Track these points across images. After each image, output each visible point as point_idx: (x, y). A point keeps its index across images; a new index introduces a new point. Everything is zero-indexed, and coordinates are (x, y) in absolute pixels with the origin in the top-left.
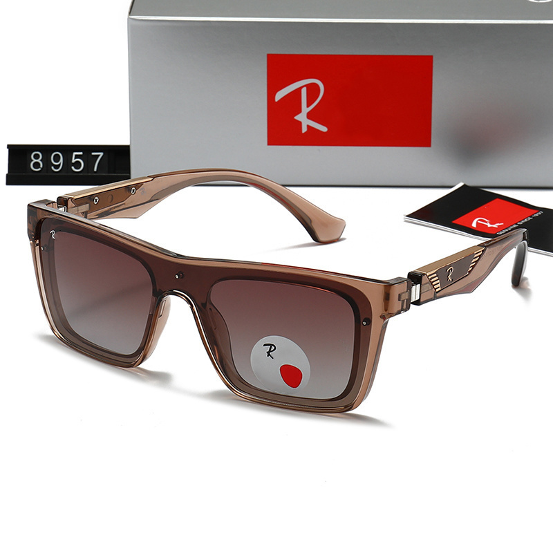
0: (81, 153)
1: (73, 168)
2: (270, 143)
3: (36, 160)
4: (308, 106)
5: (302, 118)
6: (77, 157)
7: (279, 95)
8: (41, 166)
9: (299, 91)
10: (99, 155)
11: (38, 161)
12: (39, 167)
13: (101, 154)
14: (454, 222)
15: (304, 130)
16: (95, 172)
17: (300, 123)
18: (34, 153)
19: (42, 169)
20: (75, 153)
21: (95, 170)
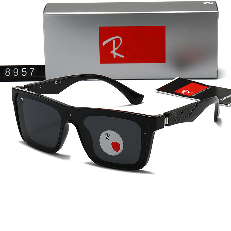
0: (26, 69)
1: (22, 74)
2: (101, 63)
3: (7, 72)
4: (116, 47)
5: (114, 52)
6: (24, 70)
7: (104, 43)
8: (10, 74)
9: (112, 41)
10: (33, 69)
11: (8, 72)
12: (9, 74)
13: (34, 69)
14: (175, 92)
15: (115, 57)
16: (31, 76)
17: (113, 54)
18: (7, 69)
19: (10, 75)
20: (23, 69)
21: (31, 75)
